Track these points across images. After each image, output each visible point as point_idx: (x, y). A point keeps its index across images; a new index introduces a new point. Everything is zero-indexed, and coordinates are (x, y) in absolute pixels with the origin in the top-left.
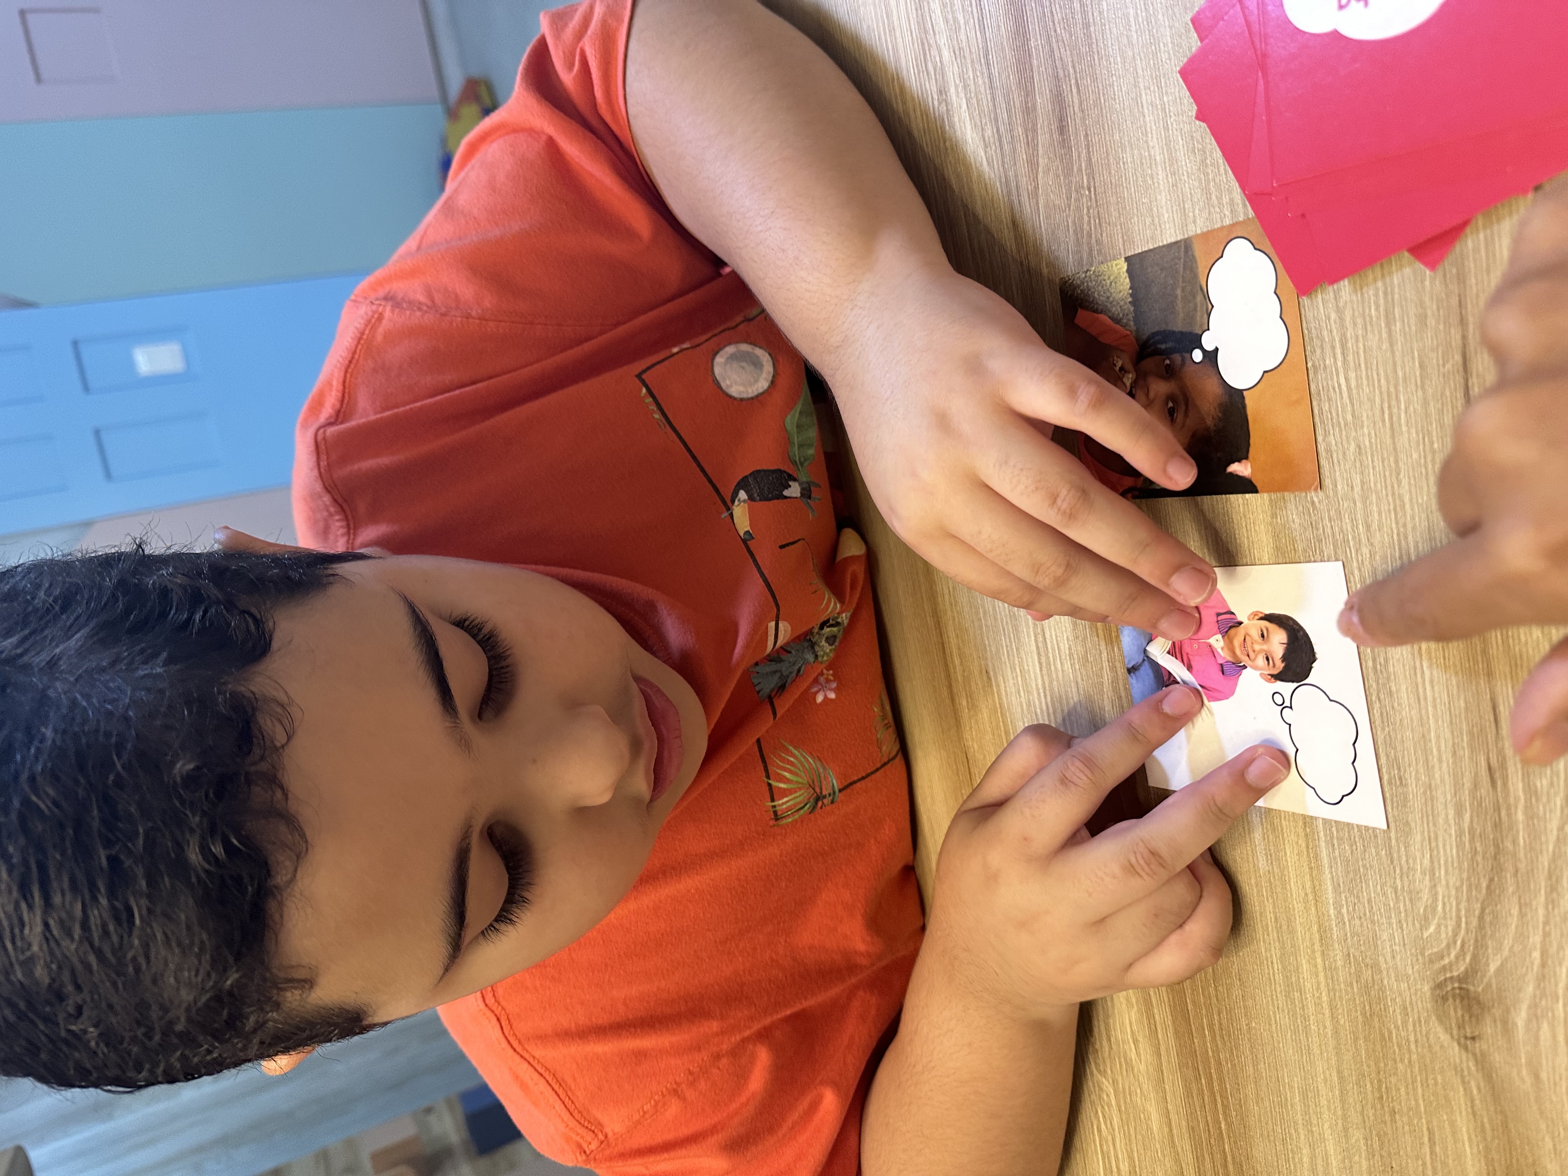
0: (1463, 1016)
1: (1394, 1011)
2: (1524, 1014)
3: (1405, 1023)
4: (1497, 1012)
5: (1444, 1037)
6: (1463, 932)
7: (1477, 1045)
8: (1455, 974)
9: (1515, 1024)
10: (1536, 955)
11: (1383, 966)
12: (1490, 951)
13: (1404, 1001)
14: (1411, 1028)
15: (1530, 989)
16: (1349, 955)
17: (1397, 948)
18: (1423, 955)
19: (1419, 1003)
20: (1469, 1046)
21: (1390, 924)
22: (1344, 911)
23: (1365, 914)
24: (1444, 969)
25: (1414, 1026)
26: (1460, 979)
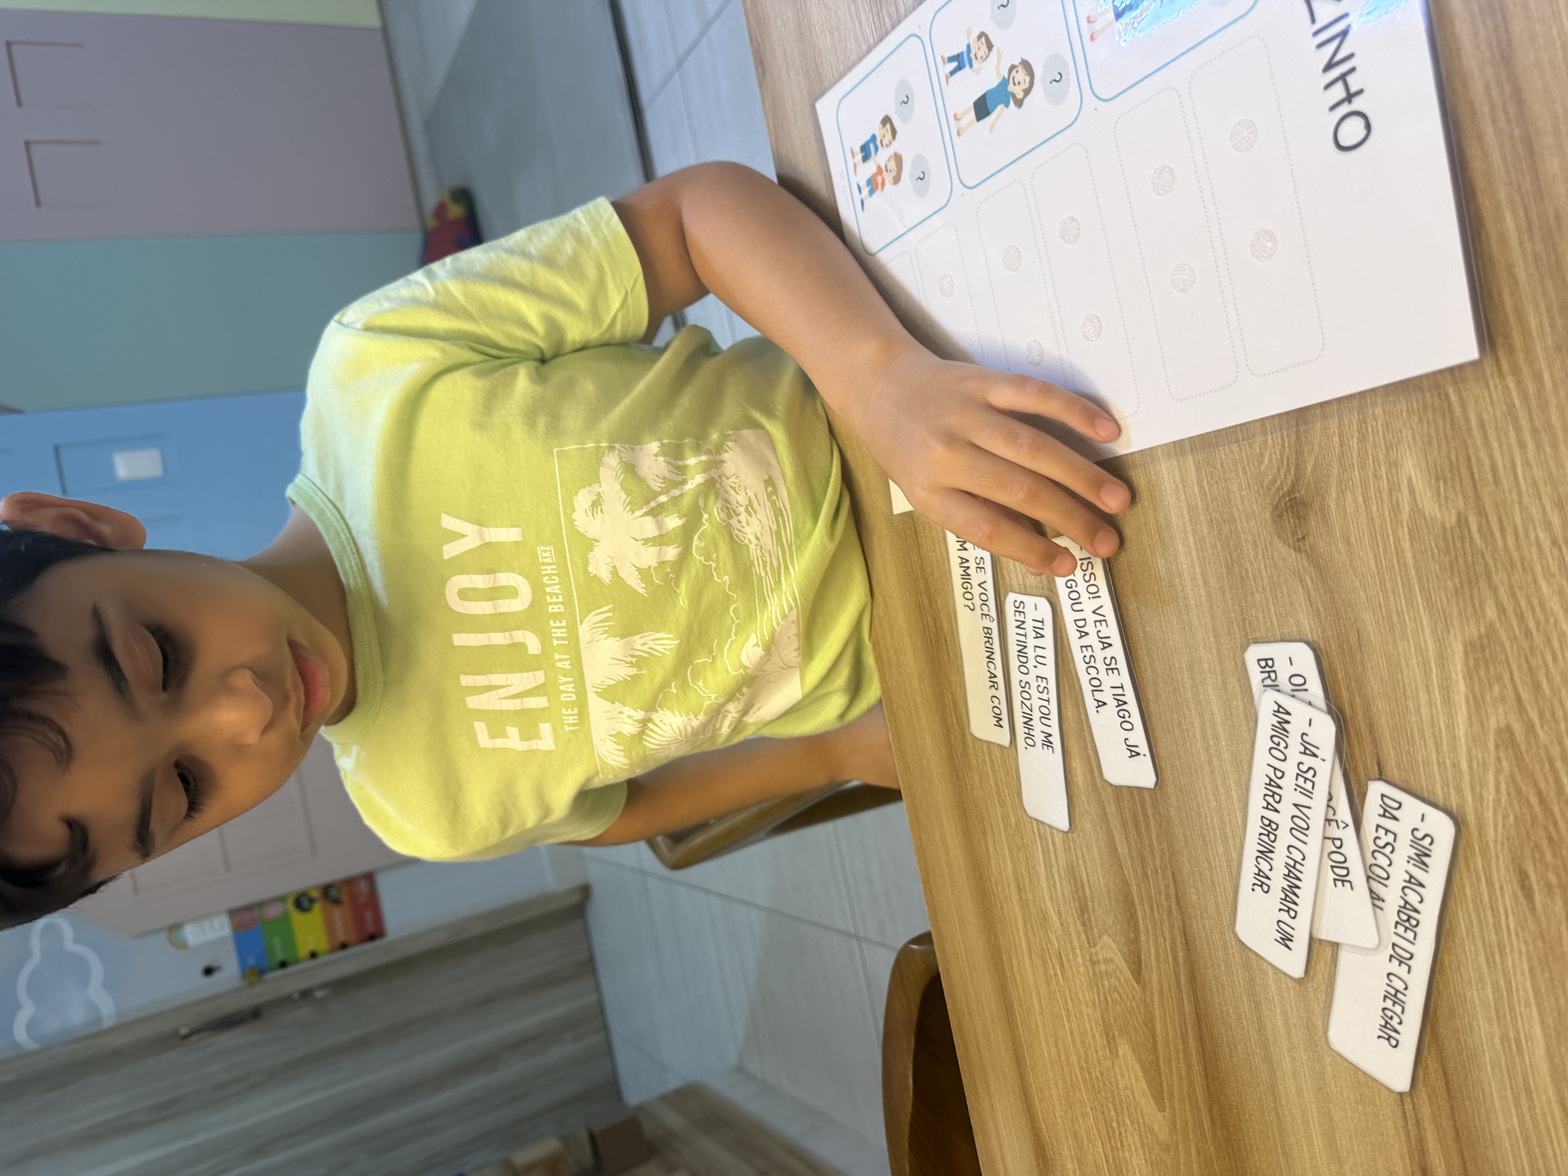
0: (1294, 523)
1: (1248, 550)
2: (1334, 495)
3: (1256, 555)
4: (1316, 505)
5: (1284, 549)
6: (1287, 450)
7: (1307, 542)
8: (1285, 489)
9: (1329, 507)
10: (1336, 439)
11: (1236, 514)
12: (1306, 455)
13: (1253, 536)
14: (1260, 557)
15: (1335, 471)
16: (1212, 521)
17: (1244, 493)
18: (1262, 487)
19: (1265, 532)
20: (1302, 547)
21: (1237, 475)
22: (1205, 483)
23: (1220, 478)
24: (1278, 490)
25: (1263, 552)
26: (1289, 492)
